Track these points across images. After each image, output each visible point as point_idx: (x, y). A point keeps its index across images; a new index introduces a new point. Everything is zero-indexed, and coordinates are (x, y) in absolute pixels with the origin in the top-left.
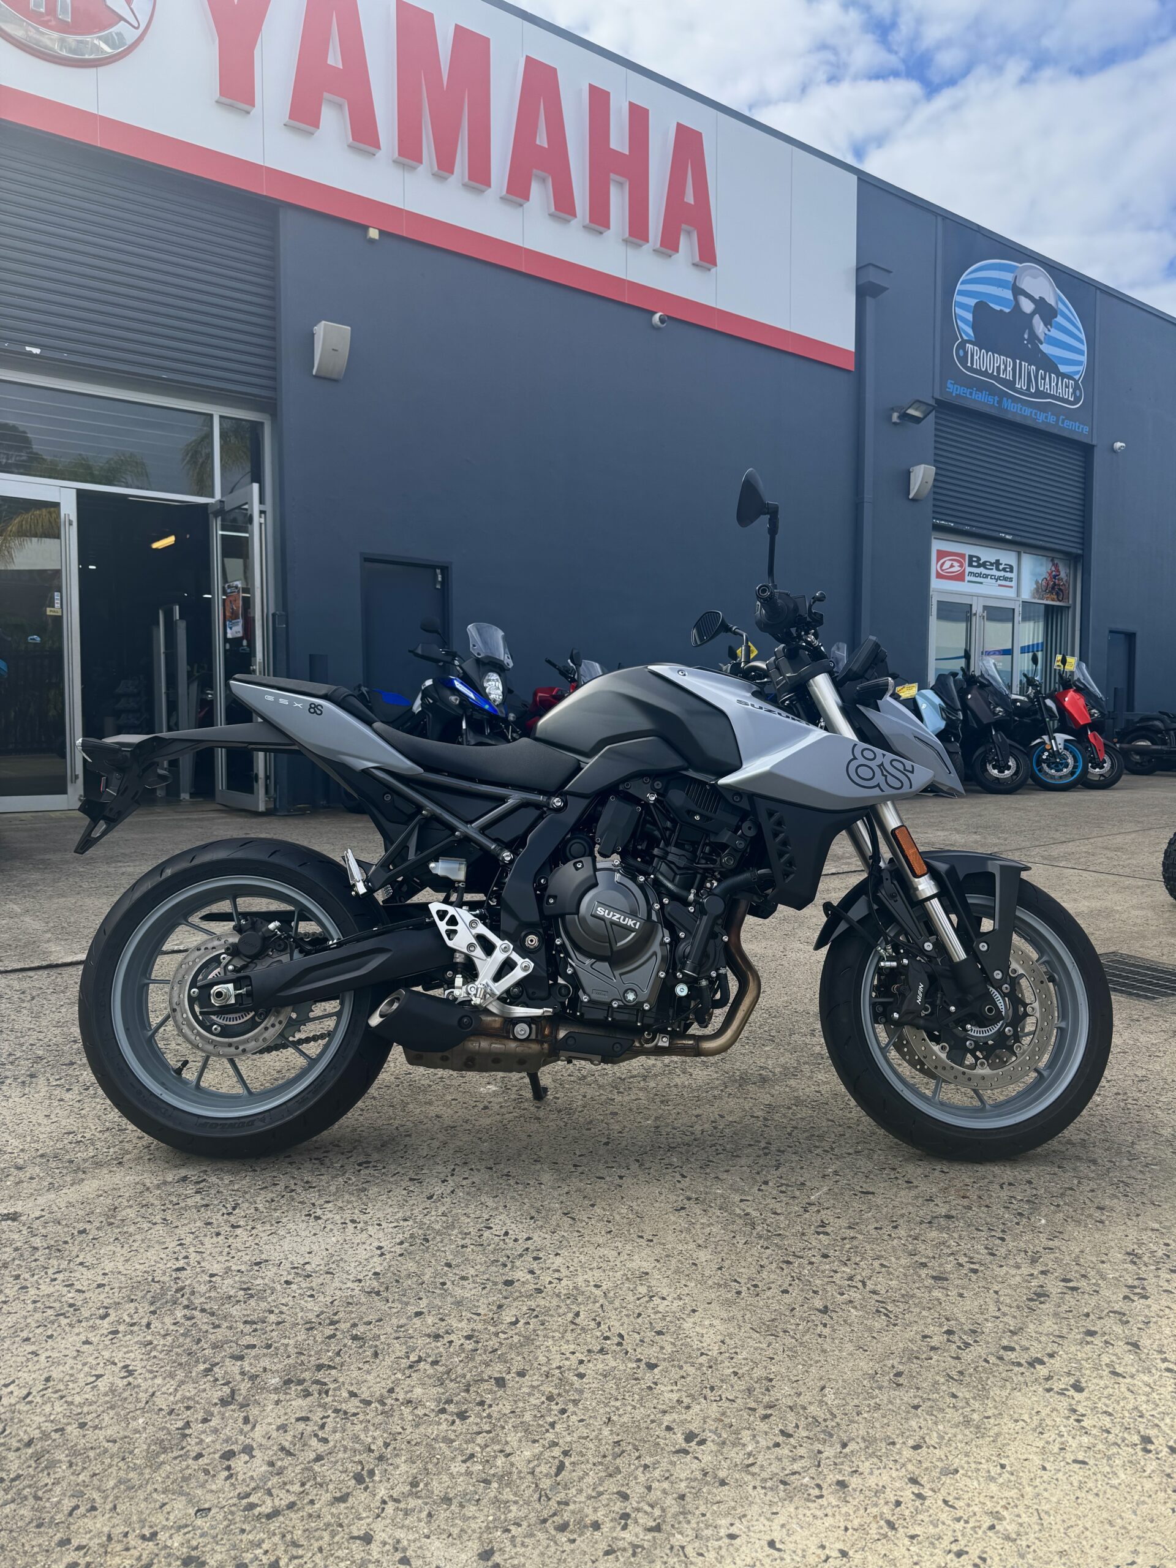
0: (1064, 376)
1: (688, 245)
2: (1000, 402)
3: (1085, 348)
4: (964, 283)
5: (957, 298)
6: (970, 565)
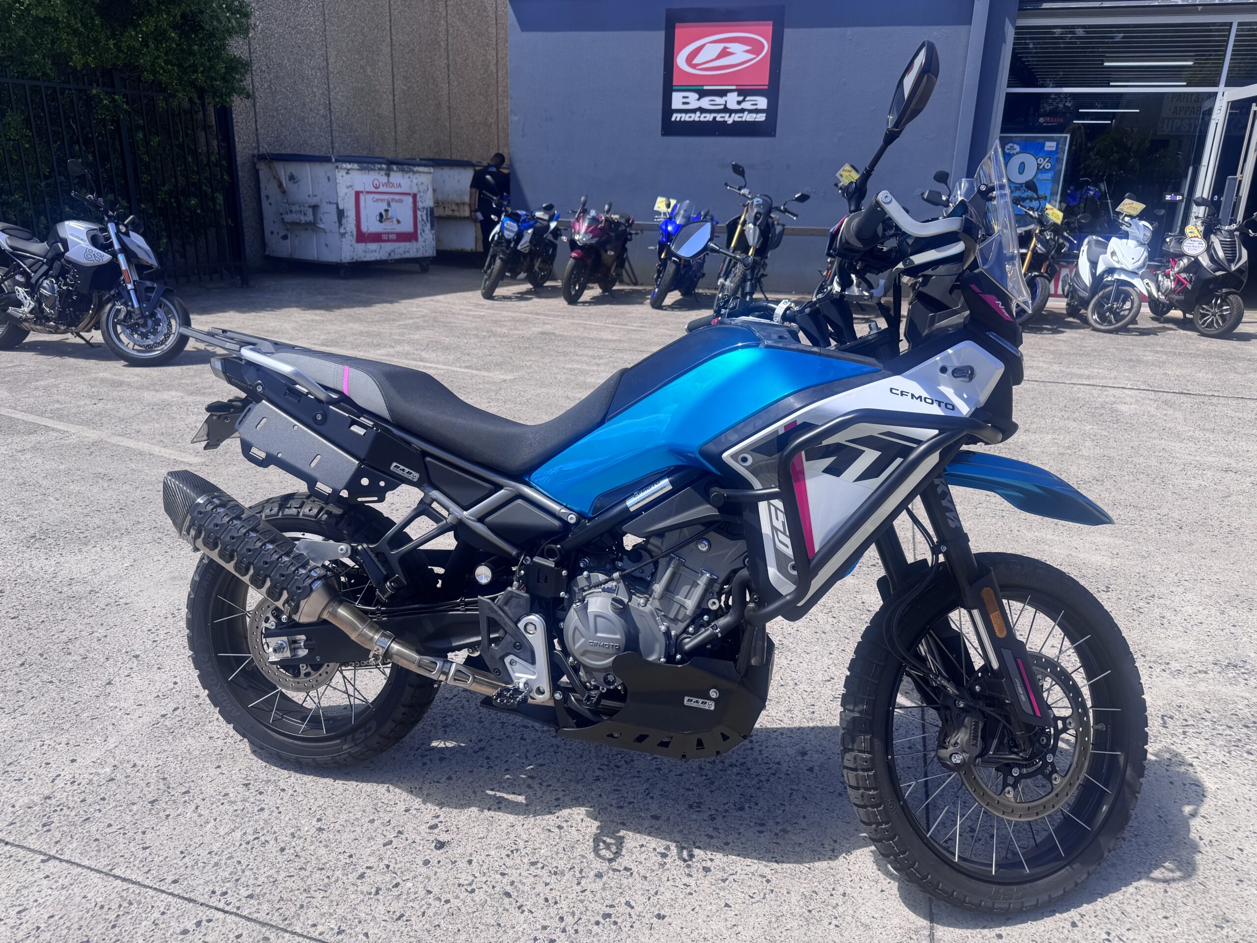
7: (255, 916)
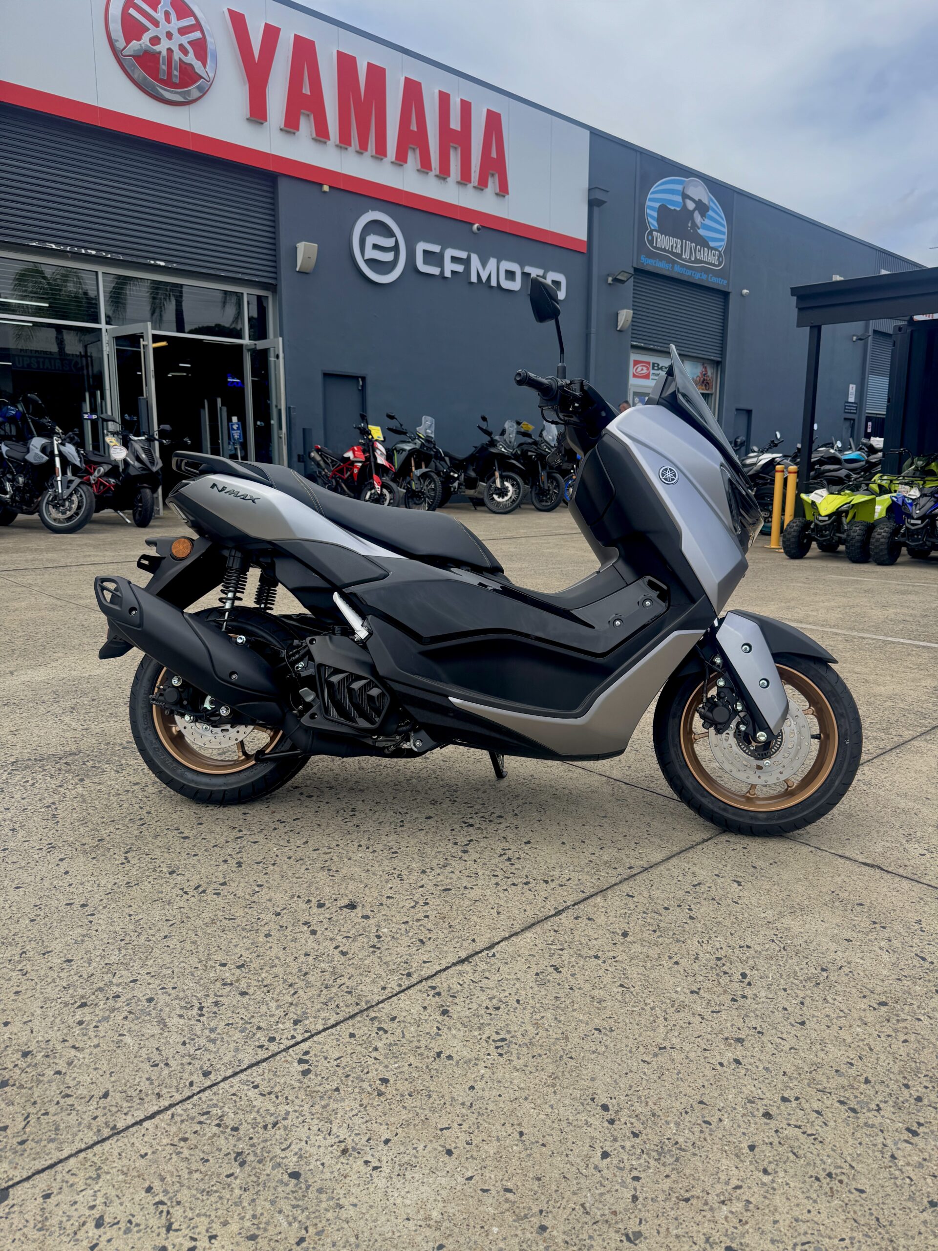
0: (713, 249)
1: (493, 184)
2: (673, 267)
3: (726, 230)
4: (652, 193)
5: (648, 203)
6: (653, 369)
7: (332, 1022)
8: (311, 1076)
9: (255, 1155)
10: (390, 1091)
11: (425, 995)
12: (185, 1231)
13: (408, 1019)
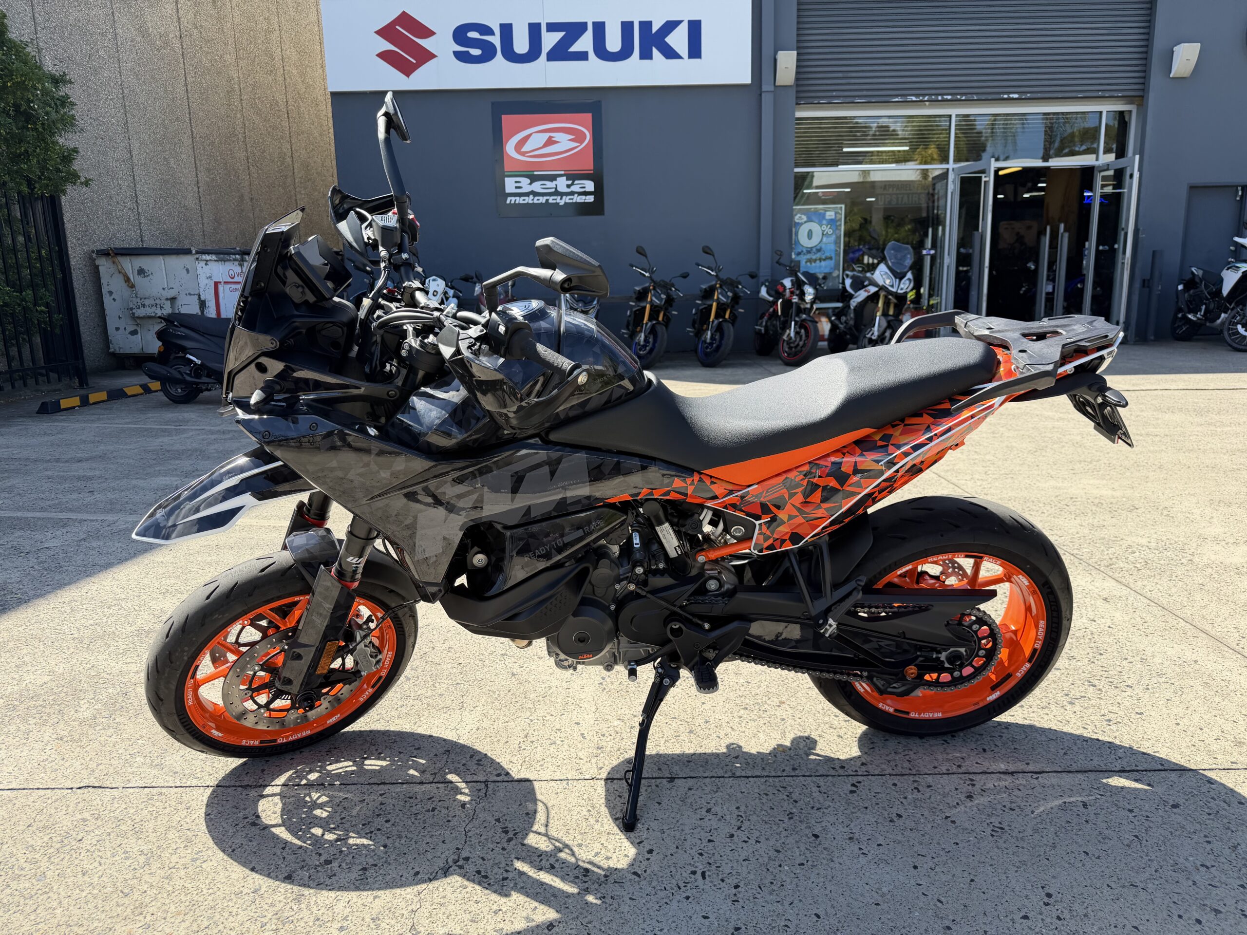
8: (855, 795)
9: (800, 817)
10: (899, 822)
11: (962, 782)
12: (746, 832)
13: (941, 791)
